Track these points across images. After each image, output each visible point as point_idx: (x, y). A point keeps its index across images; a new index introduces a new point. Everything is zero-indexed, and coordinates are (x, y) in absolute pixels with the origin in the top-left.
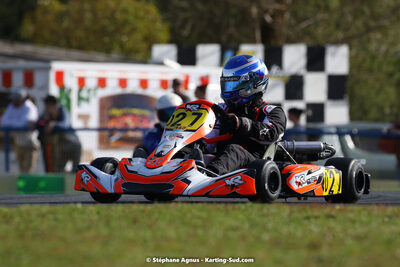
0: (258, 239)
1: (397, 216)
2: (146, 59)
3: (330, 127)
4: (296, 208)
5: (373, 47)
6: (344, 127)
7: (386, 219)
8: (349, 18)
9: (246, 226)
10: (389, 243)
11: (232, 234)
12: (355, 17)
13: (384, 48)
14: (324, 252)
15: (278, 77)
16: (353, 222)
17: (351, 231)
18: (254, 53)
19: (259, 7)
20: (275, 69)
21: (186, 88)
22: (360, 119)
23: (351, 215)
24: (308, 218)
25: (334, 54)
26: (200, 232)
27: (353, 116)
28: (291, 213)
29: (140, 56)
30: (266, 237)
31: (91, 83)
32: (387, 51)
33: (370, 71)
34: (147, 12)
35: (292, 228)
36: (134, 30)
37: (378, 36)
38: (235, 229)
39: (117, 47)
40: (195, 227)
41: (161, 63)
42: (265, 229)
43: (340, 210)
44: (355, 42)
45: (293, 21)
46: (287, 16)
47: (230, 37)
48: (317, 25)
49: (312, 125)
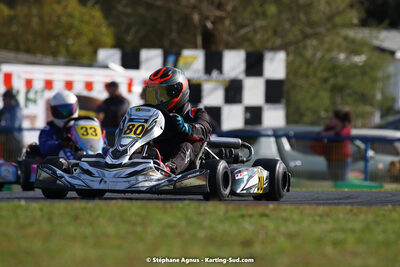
0: (194, 236)
1: (327, 215)
2: (91, 62)
3: (267, 129)
4: (231, 206)
5: (309, 53)
6: (280, 129)
7: (317, 218)
8: (287, 25)
9: (183, 223)
10: (319, 241)
11: (169, 231)
12: (293, 25)
13: (319, 55)
14: (257, 249)
15: (218, 81)
16: (286, 220)
17: (283, 229)
18: (195, 58)
19: (200, 14)
20: (215, 74)
21: (130, 91)
22: (296, 122)
23: (284, 214)
24: (243, 216)
25: (272, 60)
26: (139, 229)
27: (289, 119)
28: (227, 211)
29: (85, 60)
30: (201, 234)
31: (38, 85)
32: (323, 57)
33: (307, 76)
34: (93, 17)
35: (227, 226)
36: (79, 34)
37: (314, 42)
38: (172, 226)
39: (63, 50)
40: (134, 224)
41: (106, 67)
42: (201, 226)
43: (274, 209)
44: (292, 48)
45: (233, 29)
46: (227, 22)
47: (172, 42)
48: (255, 31)
49: (250, 128)
